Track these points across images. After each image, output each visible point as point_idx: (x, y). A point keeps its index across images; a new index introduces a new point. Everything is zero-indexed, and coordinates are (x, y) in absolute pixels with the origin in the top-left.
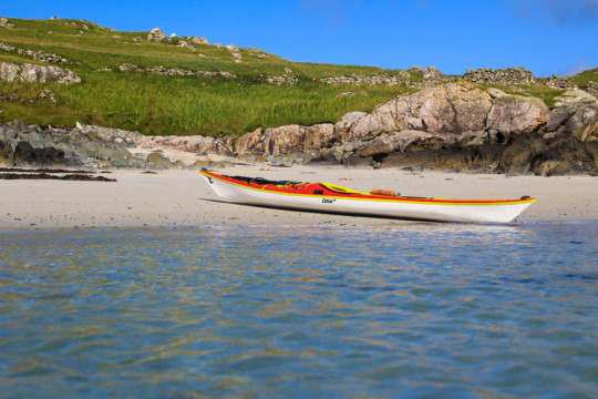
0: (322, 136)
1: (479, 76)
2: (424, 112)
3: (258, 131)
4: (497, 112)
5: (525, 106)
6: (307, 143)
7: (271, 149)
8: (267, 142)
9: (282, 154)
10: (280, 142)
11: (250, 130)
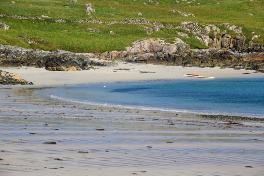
0: (124, 54)
1: (130, 21)
2: (145, 47)
3: (107, 52)
4: (165, 48)
5: (172, 47)
6: (120, 56)
7: (112, 57)
8: (110, 55)
9: (115, 59)
10: (114, 55)
11: (104, 52)
